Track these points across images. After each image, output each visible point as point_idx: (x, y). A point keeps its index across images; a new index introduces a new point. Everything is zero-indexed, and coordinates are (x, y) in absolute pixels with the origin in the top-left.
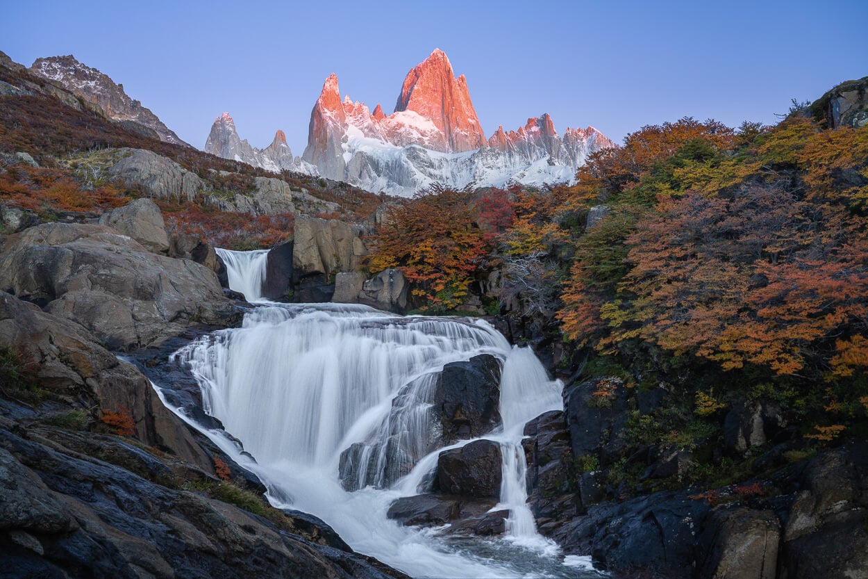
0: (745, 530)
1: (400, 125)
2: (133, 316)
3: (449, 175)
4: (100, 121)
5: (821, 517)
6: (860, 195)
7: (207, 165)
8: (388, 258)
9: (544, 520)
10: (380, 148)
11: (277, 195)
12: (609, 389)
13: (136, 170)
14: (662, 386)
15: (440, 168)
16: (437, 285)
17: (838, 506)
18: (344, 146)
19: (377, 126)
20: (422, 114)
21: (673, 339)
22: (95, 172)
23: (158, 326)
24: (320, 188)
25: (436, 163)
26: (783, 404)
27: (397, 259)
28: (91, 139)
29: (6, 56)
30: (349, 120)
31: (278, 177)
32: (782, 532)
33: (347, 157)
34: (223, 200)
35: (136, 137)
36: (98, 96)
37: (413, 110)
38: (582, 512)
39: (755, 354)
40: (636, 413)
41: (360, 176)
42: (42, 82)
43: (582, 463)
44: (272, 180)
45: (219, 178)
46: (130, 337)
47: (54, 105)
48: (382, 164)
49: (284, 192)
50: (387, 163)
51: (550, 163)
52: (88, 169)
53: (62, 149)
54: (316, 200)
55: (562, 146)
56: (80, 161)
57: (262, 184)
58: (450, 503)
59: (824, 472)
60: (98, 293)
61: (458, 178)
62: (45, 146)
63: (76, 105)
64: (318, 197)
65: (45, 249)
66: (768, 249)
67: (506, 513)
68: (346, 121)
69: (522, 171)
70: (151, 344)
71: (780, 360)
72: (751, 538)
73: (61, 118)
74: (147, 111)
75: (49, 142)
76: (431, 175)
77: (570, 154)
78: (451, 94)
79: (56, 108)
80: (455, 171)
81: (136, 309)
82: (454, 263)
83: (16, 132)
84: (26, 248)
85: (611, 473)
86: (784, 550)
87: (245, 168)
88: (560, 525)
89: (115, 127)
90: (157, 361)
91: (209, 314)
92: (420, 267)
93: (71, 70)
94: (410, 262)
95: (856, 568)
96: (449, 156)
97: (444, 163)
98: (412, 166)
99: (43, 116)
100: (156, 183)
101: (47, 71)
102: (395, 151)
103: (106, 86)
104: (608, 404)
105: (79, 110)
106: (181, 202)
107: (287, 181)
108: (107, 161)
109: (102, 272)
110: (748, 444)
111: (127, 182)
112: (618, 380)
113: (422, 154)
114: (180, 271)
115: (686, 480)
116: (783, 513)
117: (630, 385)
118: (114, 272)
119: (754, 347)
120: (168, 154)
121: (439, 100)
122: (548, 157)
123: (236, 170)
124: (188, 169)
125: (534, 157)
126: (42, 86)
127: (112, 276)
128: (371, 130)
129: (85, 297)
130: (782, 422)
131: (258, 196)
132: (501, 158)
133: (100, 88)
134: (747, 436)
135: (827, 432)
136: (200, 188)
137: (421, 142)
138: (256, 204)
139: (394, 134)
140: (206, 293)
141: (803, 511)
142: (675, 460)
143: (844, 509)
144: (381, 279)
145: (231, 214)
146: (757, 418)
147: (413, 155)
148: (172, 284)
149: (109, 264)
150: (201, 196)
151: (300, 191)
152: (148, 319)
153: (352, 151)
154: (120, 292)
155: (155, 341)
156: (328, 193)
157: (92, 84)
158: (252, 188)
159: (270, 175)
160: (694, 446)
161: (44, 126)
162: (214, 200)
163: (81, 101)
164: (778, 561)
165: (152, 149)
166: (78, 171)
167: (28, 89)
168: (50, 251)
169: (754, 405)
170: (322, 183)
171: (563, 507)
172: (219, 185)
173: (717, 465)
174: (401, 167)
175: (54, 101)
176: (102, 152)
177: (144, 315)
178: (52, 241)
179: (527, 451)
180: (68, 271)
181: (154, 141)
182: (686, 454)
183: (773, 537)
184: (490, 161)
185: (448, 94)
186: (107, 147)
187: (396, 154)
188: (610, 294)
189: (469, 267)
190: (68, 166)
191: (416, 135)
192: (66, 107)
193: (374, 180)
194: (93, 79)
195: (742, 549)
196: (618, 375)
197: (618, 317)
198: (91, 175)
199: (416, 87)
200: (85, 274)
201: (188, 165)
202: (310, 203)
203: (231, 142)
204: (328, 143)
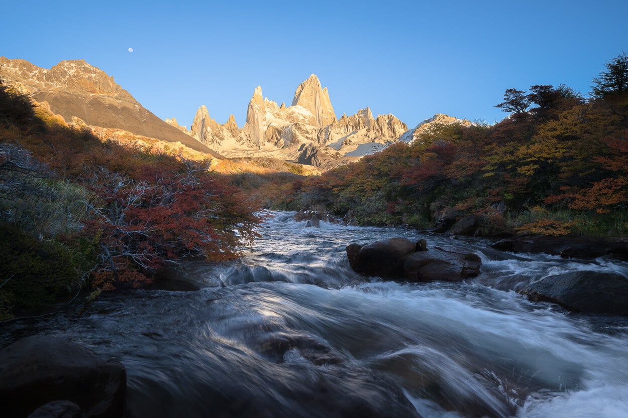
1: (293, 113)
3: (316, 138)
10: (282, 124)
18: (264, 123)
19: (281, 113)
20: (305, 107)
25: (310, 132)
30: (267, 110)
33: (265, 129)
37: (300, 105)
41: (272, 138)
48: (283, 132)
50: (285, 131)
51: (368, 131)
55: (376, 124)
61: (321, 139)
68: (266, 110)
69: (353, 135)
76: (307, 137)
77: (379, 128)
78: (319, 97)
96: (317, 128)
97: (314, 131)
98: (298, 133)
102: (290, 125)
113: (302, 127)
121: (314, 100)
122: (366, 128)
128: (278, 115)
137: (303, 120)
139: (289, 117)
147: (299, 128)
153: (268, 126)
174: (292, 133)
184: (337, 130)
187: (290, 127)
191: (301, 118)
199: (302, 94)
203: (206, 120)
204: (256, 121)
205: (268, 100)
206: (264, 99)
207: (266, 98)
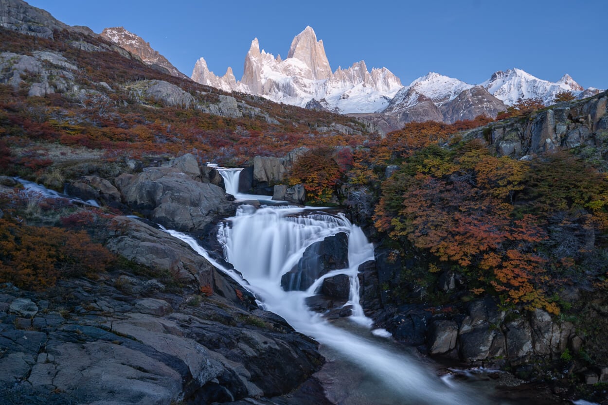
0: (445, 330)
1: (290, 65)
2: (191, 214)
3: (314, 91)
4: (140, 65)
5: (473, 326)
6: (498, 192)
7: (195, 89)
8: (298, 180)
9: (367, 310)
10: (280, 77)
11: (230, 105)
12: (394, 256)
13: (160, 91)
14: (415, 257)
15: (309, 87)
16: (319, 192)
17: (480, 322)
18: (262, 76)
19: (278, 66)
20: (301, 60)
21: (421, 244)
22: (140, 92)
23: (201, 219)
24: (251, 100)
25: (308, 85)
26: (462, 274)
27: (301, 181)
28: (136, 75)
29: (90, 30)
30: (264, 62)
31: (230, 94)
32: (459, 331)
33: (263, 81)
34: (204, 107)
35: (159, 73)
36: (137, 49)
37: (296, 57)
38: (382, 307)
39: (453, 255)
40: (405, 267)
41: (270, 91)
42: (110, 44)
43: (382, 286)
44: (227, 97)
45: (201, 96)
46: (190, 225)
47: (117, 56)
48: (281, 85)
49: (233, 102)
50: (283, 85)
51: (364, 86)
52: (136, 90)
53: (123, 80)
54: (249, 107)
55: (370, 77)
56: (132, 86)
57: (223, 98)
58: (328, 301)
59: (475, 309)
60: (174, 205)
61: (318, 93)
62: (114, 79)
63: (127, 56)
64: (251, 105)
65: (150, 184)
66: (460, 208)
67: (351, 307)
68: (263, 63)
69: (350, 90)
70: (199, 228)
71: (462, 259)
72: (446, 334)
73: (121, 64)
74: (162, 57)
75: (116, 76)
76: (305, 91)
77: (374, 81)
78: (315, 50)
79: (118, 58)
80: (317, 89)
81: (192, 211)
82: (326, 182)
83: (99, 71)
84: (142, 183)
85: (394, 292)
86: (459, 338)
87: (214, 90)
88: (373, 313)
89: (148, 68)
90: (203, 237)
91: (222, 211)
92: (311, 184)
93: (122, 35)
94: (307, 181)
95: (484, 346)
96: (314, 81)
97: (311, 85)
98: (295, 86)
99: (111, 62)
100: (170, 98)
101: (110, 35)
102: (287, 78)
103: (141, 43)
104: (394, 263)
105: (129, 58)
106: (183, 108)
107: (235, 97)
108: (145, 87)
109: (176, 194)
110: (448, 288)
111: (156, 97)
112: (398, 252)
113: (300, 81)
114: (207, 189)
115: (424, 300)
116: (460, 324)
117: (403, 255)
118: (181, 194)
119: (452, 253)
120: (176, 83)
121: (309, 53)
122: (363, 83)
123: (209, 91)
124: (186, 91)
125: (356, 83)
126: (110, 46)
127: (181, 196)
128: (275, 68)
129: (170, 206)
130: (461, 282)
131: (221, 105)
132: (340, 83)
133: (138, 44)
134: (448, 284)
135: (478, 291)
136: (192, 101)
137: (300, 73)
138: (220, 109)
139: (286, 70)
140: (219, 200)
141: (467, 324)
142: (420, 291)
143: (481, 323)
144: (294, 189)
145: (208, 114)
146: (452, 278)
147: (297, 82)
148: (205, 197)
149: (179, 191)
150: (193, 105)
151: (241, 102)
152: (197, 215)
153: (266, 78)
154: (184, 203)
155: (201, 226)
156: (255, 103)
157: (134, 42)
158: (217, 101)
159: (226, 94)
160: (427, 286)
161: (112, 68)
162: (199, 107)
163: (130, 53)
164: (457, 341)
165: (167, 80)
166: (131, 92)
167: (103, 48)
168: (153, 185)
169: (451, 273)
170: (252, 98)
171: (374, 304)
172: (201, 99)
173: (436, 294)
174: (290, 86)
175: (117, 54)
176: (142, 82)
177: (195, 214)
178: (152, 179)
179: (360, 279)
180: (161, 194)
181: (168, 75)
182: (424, 289)
183: (455, 333)
184: (334, 84)
185: (314, 50)
186: (144, 79)
187: (288, 80)
188: (395, 214)
189: (333, 184)
190: (126, 89)
191: (297, 71)
192: (123, 57)
193: (277, 93)
194: (134, 39)
195: (443, 337)
196: (398, 249)
197: (399, 225)
198: (137, 94)
199: (298, 46)
200: (169, 195)
201: (185, 89)
202: (246, 108)
203: (205, 73)
204: (254, 74)
205: (265, 53)
206: (261, 52)
207: (263, 51)
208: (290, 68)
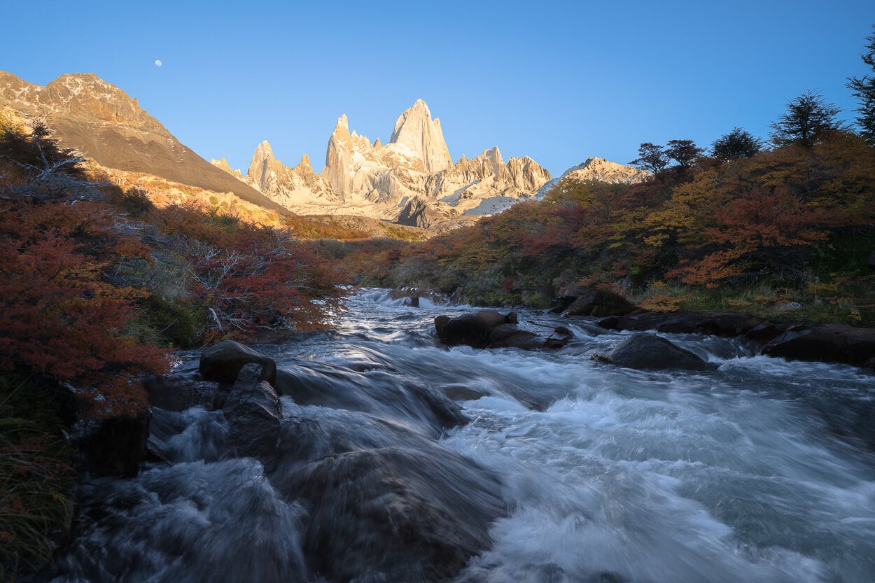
1: (392, 153)
3: (424, 189)
10: (376, 169)
18: (350, 166)
19: (375, 154)
20: (408, 146)
25: (415, 180)
30: (355, 148)
37: (402, 142)
48: (377, 180)
50: (380, 180)
51: (495, 180)
55: (506, 170)
61: (430, 190)
68: (353, 149)
69: (474, 185)
76: (411, 188)
77: (512, 175)
78: (429, 132)
98: (397, 181)
102: (386, 170)
113: (404, 173)
121: (420, 135)
122: (494, 175)
128: (371, 156)
137: (406, 165)
139: (387, 159)
147: (399, 175)
153: (356, 170)
174: (389, 181)
184: (453, 178)
185: (426, 131)
187: (387, 173)
191: (403, 160)
199: (404, 126)
203: (268, 162)
204: (339, 164)
205: (356, 135)
206: (351, 133)
207: (354, 132)
208: (393, 156)
